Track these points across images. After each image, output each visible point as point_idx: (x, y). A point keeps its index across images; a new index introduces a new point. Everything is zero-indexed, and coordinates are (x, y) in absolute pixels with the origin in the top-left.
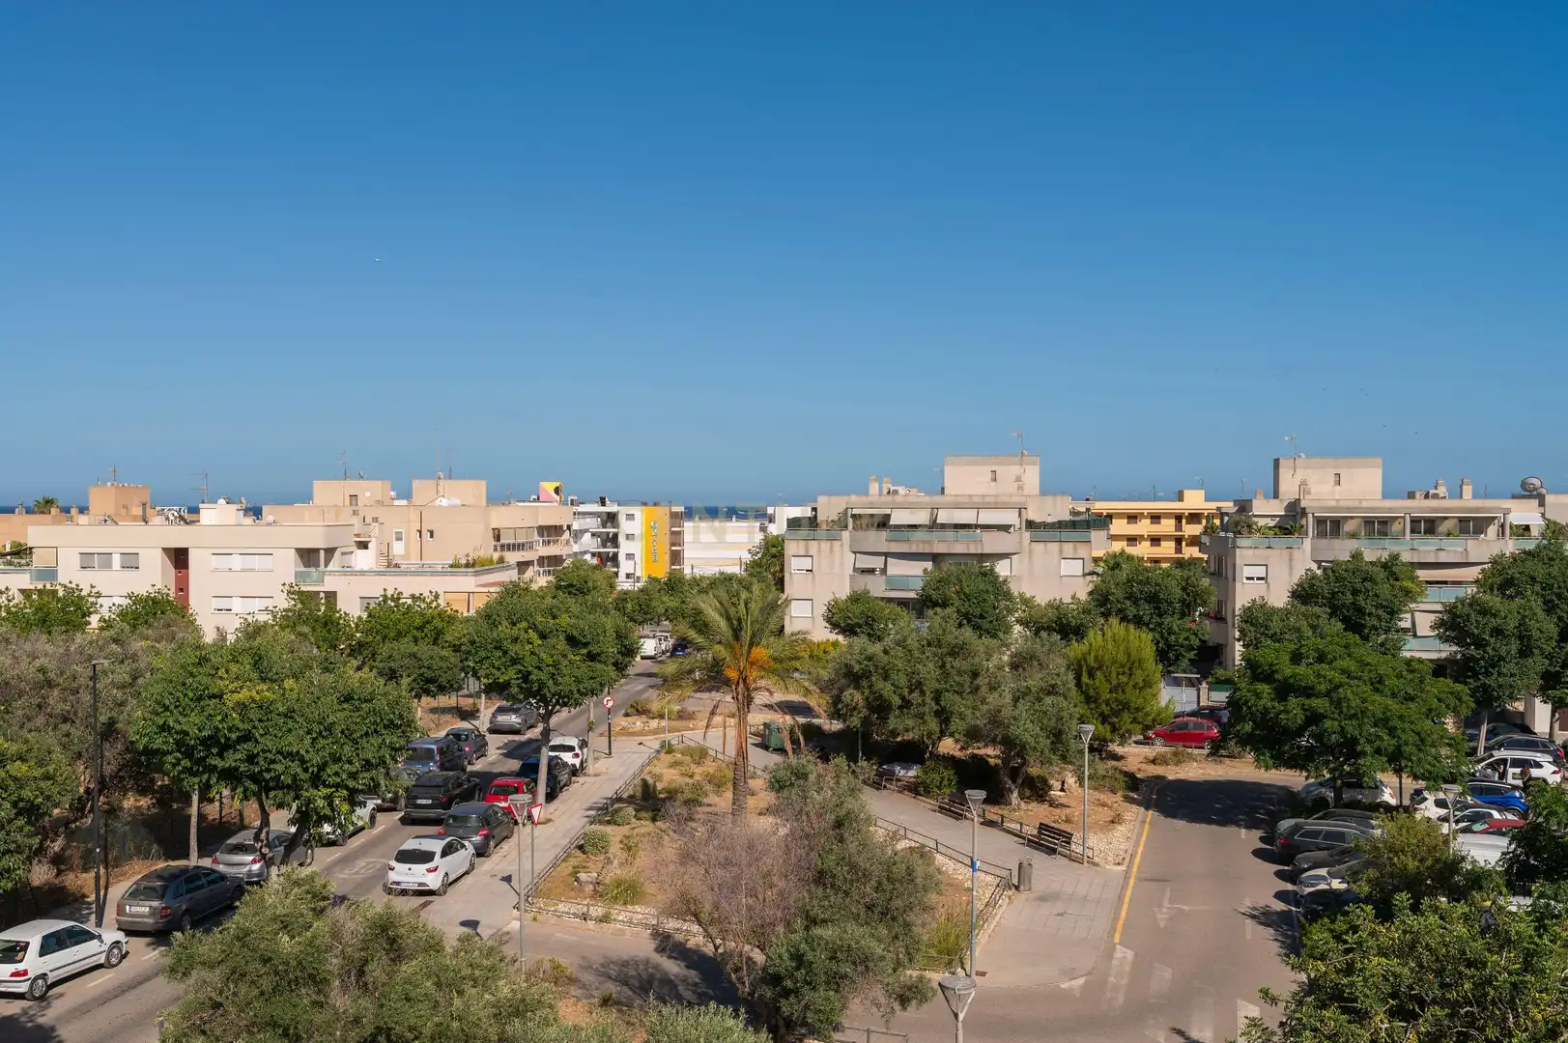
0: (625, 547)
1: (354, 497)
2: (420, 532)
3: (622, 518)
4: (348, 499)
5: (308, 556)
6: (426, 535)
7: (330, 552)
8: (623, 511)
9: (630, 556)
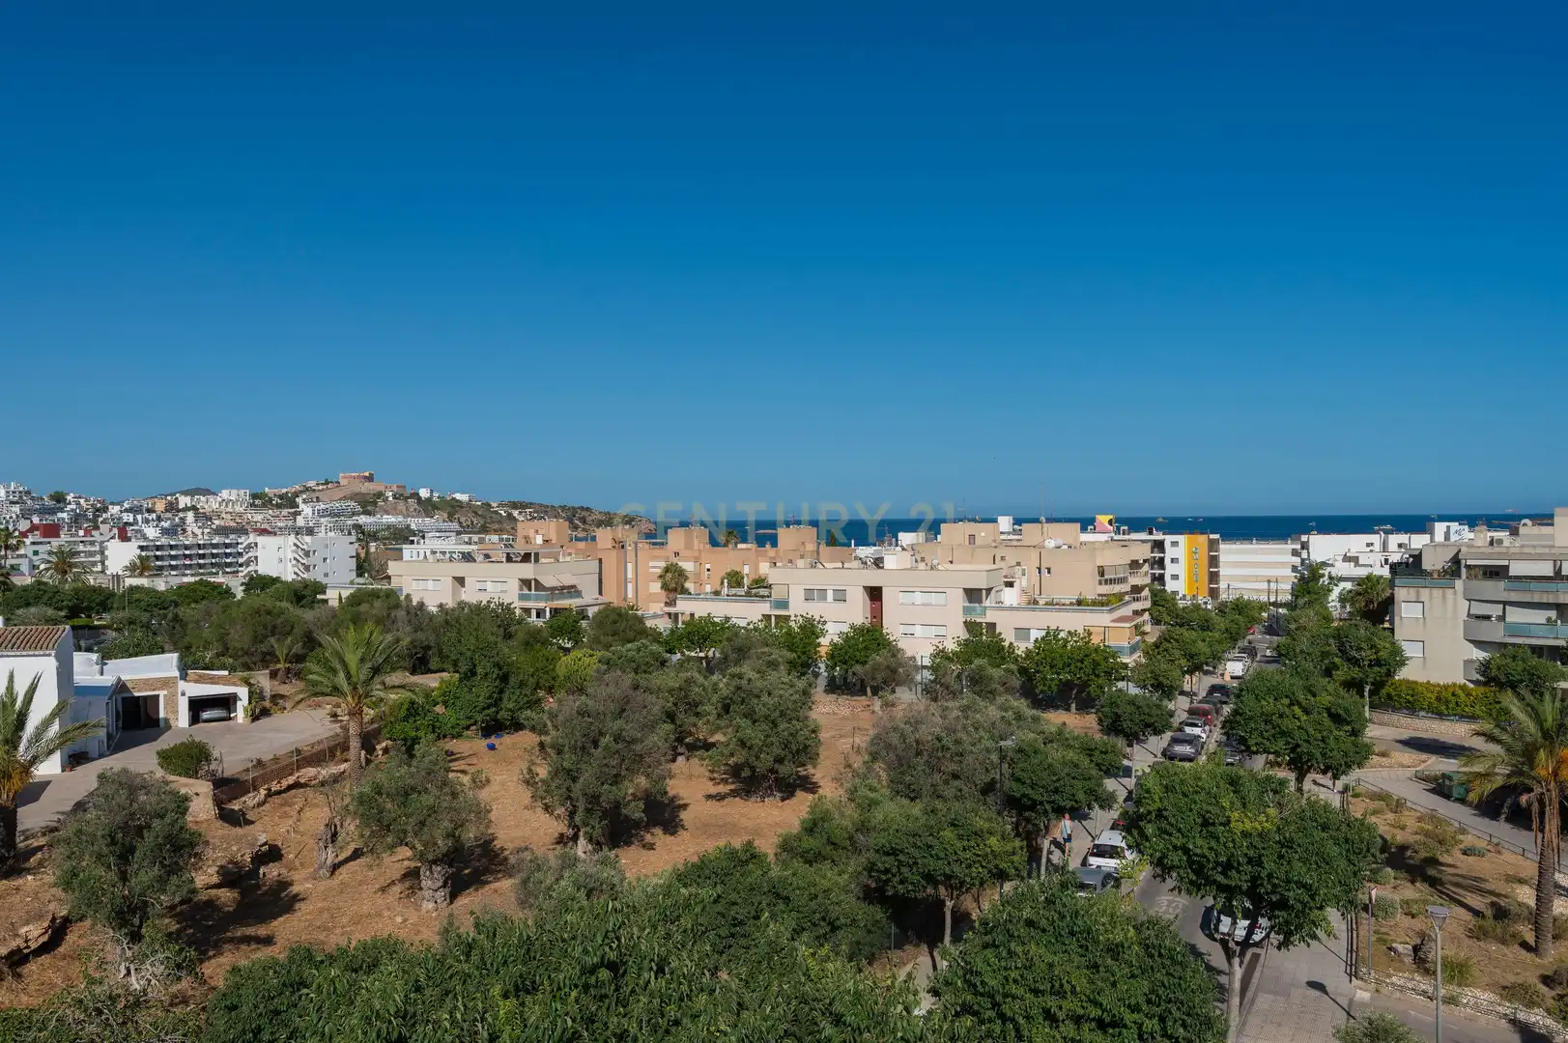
0: (1170, 569)
1: (972, 537)
2: (1039, 569)
3: (1167, 545)
4: (967, 537)
5: (973, 595)
6: (1045, 571)
7: (989, 591)
8: (1168, 539)
9: (1175, 577)
